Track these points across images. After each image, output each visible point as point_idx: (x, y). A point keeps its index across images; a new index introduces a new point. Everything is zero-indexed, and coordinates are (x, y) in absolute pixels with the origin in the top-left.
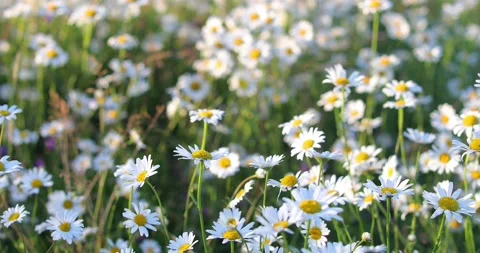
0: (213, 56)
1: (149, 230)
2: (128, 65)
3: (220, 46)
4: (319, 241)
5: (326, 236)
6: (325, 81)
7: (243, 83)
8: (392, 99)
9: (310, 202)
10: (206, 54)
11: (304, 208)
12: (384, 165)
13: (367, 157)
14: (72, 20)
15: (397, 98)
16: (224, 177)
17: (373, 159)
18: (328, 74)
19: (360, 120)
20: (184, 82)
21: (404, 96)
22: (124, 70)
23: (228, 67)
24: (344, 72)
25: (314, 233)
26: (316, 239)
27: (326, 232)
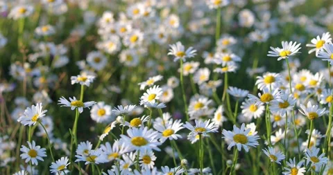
0: (109, 39)
1: (39, 161)
2: (51, 45)
3: (114, 32)
4: (149, 165)
5: (154, 162)
6: (170, 53)
7: (129, 57)
8: (220, 66)
9: (138, 138)
10: (105, 37)
11: (134, 142)
12: (215, 111)
13: (202, 105)
14: (10, 16)
15: (223, 65)
16: (101, 122)
17: (205, 107)
18: (171, 48)
19: (207, 82)
20: (91, 57)
21: (229, 64)
22: (48, 50)
23: (117, 46)
24: (183, 47)
25: (146, 159)
26: (147, 163)
27: (154, 158)
